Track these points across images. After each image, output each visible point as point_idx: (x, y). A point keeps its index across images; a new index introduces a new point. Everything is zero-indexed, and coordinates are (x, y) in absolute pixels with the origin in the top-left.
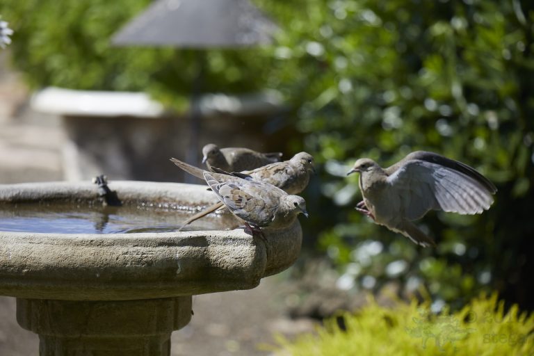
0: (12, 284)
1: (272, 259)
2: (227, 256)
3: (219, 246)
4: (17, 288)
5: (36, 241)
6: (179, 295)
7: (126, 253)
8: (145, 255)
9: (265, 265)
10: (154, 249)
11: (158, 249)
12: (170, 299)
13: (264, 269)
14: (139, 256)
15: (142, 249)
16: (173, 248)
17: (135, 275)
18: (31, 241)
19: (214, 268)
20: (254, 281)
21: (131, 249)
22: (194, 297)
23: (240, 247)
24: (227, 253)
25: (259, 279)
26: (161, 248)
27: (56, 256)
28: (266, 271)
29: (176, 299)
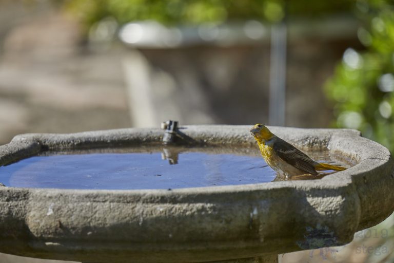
0: (77, 248)
1: (366, 210)
4: (82, 252)
5: (101, 199)
9: (359, 217)
13: (358, 223)
17: (212, 234)
18: (94, 198)
20: (347, 236)
22: (280, 256)
23: (330, 199)
25: (352, 233)
27: (123, 215)
28: (360, 224)
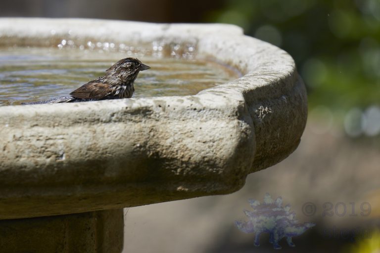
1: (262, 142)
2: (189, 140)
3: (175, 122)
6: (105, 208)
7: (19, 139)
8: (51, 142)
9: (254, 152)
10: (66, 131)
11: (71, 130)
12: (88, 215)
13: (253, 160)
14: (41, 143)
15: (46, 131)
16: (98, 127)
17: (35, 176)
19: (166, 159)
20: (236, 179)
21: (28, 133)
23: (211, 123)
24: (190, 134)
25: (244, 176)
26: (79, 128)
28: (254, 162)
29: (99, 214)
